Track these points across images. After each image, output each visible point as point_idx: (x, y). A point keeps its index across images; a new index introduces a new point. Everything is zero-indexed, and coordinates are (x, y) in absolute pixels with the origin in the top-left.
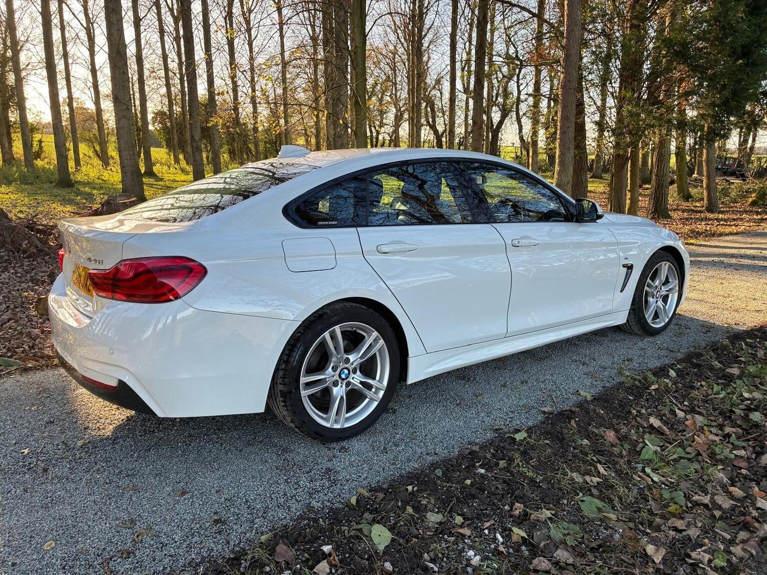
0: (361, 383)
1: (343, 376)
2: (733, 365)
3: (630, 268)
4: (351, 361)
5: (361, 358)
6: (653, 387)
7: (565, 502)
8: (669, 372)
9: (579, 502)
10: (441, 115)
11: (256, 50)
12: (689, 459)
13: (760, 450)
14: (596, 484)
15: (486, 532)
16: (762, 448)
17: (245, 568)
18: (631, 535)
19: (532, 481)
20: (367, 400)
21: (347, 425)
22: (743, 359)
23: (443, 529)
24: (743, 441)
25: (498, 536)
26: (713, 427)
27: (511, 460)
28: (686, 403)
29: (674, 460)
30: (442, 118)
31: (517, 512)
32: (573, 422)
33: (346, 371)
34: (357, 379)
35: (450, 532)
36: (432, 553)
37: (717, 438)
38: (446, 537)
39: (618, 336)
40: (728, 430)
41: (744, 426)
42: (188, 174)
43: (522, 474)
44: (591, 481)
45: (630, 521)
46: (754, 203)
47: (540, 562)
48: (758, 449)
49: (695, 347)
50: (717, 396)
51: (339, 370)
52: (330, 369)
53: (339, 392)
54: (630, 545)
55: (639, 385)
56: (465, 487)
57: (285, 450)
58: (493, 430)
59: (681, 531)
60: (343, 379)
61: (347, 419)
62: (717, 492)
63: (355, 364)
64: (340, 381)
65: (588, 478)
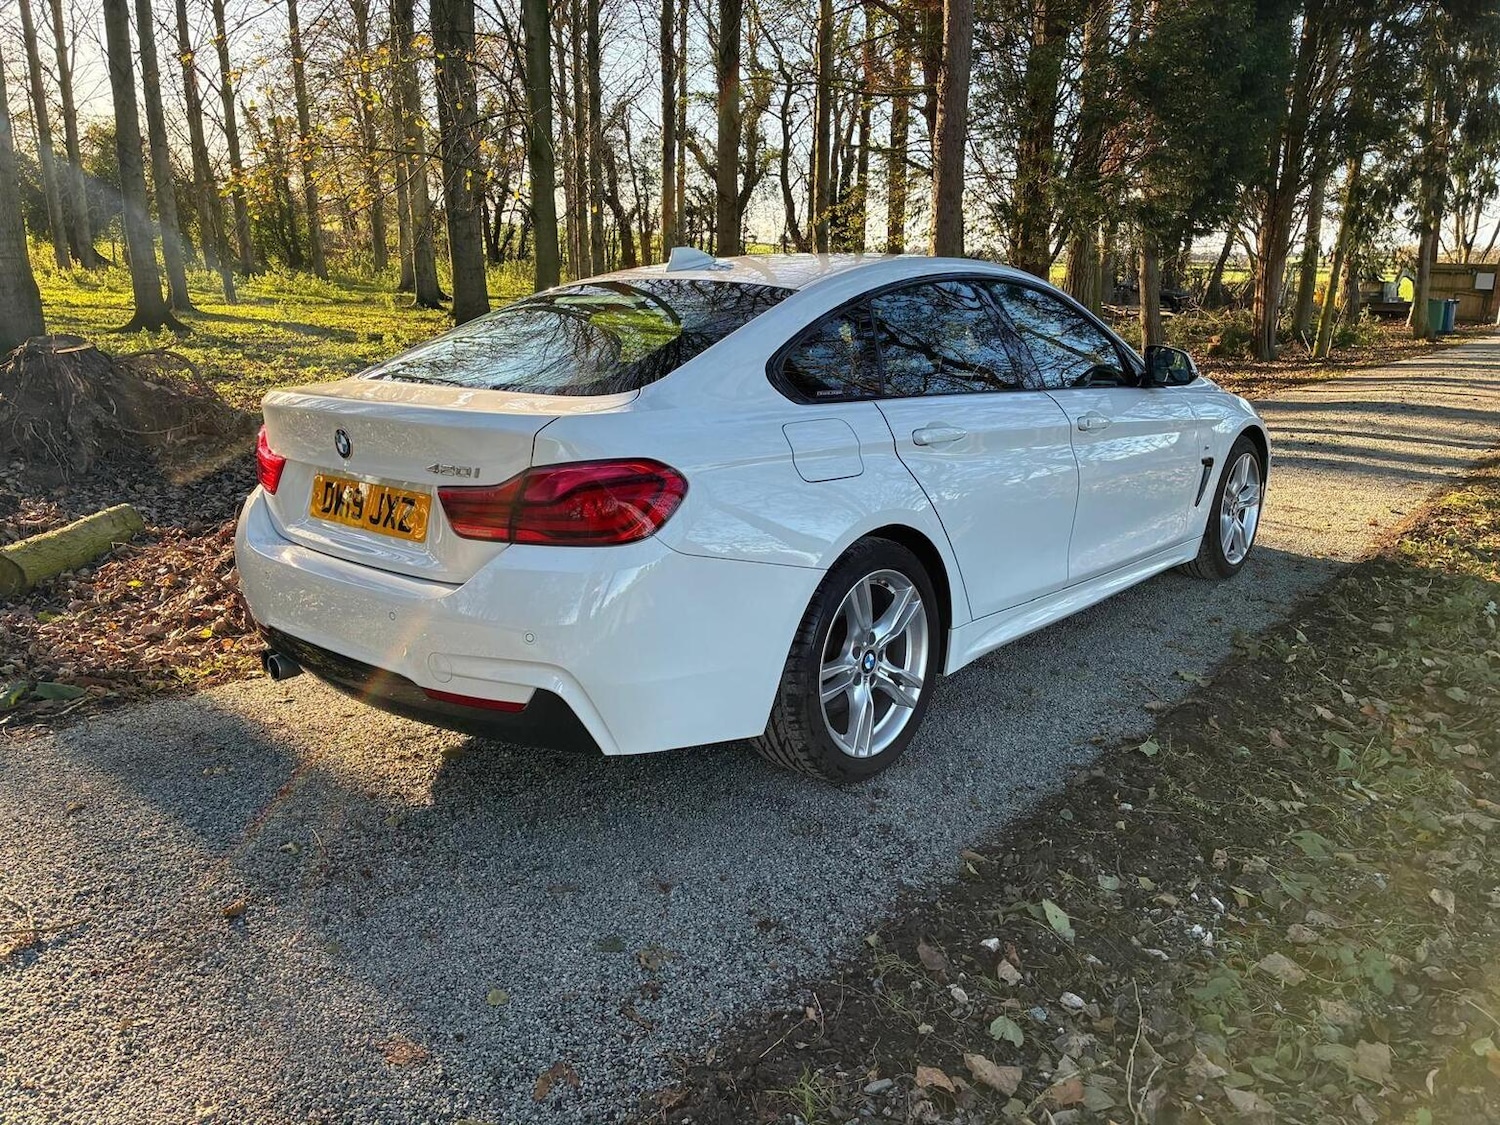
0: (891, 675)
1: (868, 666)
2: (1378, 619)
3: (1208, 463)
4: (877, 639)
5: (892, 633)
6: (1290, 659)
7: (1273, 842)
8: (1296, 634)
9: (1294, 841)
10: (628, 176)
11: (229, 25)
12: (1402, 765)
13: (1490, 741)
14: (1298, 813)
15: (1195, 896)
16: (1493, 738)
17: (881, 988)
18: (1413, 875)
19: (1207, 815)
20: (894, 707)
21: (876, 750)
22: (1385, 608)
23: (1133, 900)
24: (1457, 731)
25: (1215, 900)
26: (1405, 713)
27: (1162, 788)
28: (1345, 681)
29: (1383, 768)
30: (632, 184)
31: (1221, 863)
32: (1212, 722)
33: (871, 657)
34: (884, 669)
35: (1149, 902)
36: (1144, 935)
37: (1420, 730)
38: (1146, 909)
39: (1178, 583)
40: (1430, 716)
41: (1447, 709)
42: (97, 291)
43: (1190, 807)
44: (1292, 808)
45: (1377, 861)
46: (1216, 352)
47: (1298, 931)
48: (1487, 740)
49: (1300, 594)
50: (1387, 667)
51: (862, 655)
52: (850, 655)
53: (861, 693)
54: (1409, 891)
55: (1268, 656)
56: (1119, 834)
57: (783, 804)
58: (1091, 742)
59: (1453, 867)
60: (867, 671)
61: (876, 739)
62: (1462, 808)
63: (881, 644)
64: (863, 674)
65: (1286, 805)
